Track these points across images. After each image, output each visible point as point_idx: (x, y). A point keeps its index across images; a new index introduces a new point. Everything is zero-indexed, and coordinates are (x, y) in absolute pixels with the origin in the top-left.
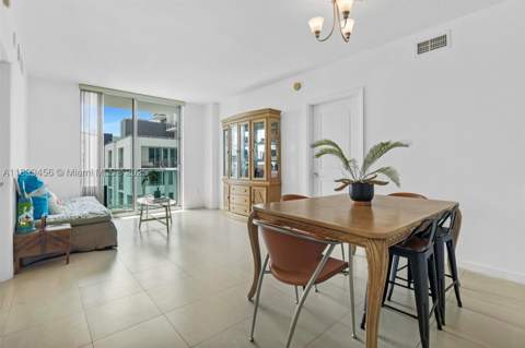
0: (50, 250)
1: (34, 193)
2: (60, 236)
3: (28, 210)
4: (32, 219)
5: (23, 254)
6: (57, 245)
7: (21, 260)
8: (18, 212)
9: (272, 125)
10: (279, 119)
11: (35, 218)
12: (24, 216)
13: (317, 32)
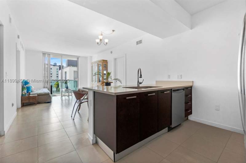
0: (31, 101)
1: (27, 86)
2: (34, 98)
3: (25, 90)
4: (26, 93)
5: (24, 102)
6: (33, 100)
7: (23, 103)
8: (22, 90)
9: (104, 65)
10: (107, 63)
11: (27, 93)
12: (24, 92)
13: (98, 43)
